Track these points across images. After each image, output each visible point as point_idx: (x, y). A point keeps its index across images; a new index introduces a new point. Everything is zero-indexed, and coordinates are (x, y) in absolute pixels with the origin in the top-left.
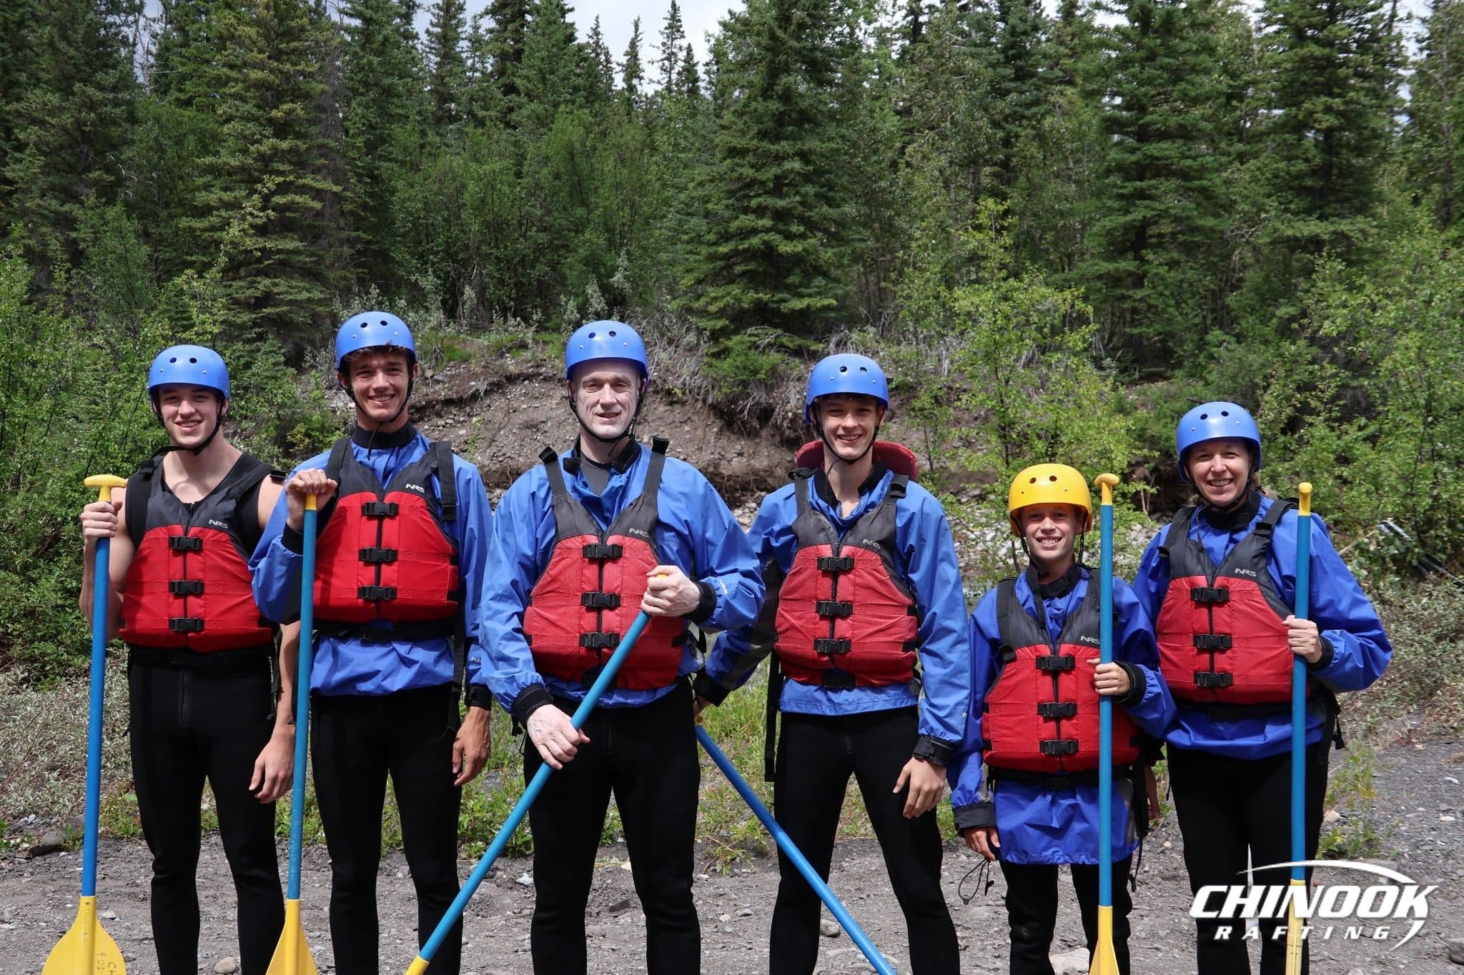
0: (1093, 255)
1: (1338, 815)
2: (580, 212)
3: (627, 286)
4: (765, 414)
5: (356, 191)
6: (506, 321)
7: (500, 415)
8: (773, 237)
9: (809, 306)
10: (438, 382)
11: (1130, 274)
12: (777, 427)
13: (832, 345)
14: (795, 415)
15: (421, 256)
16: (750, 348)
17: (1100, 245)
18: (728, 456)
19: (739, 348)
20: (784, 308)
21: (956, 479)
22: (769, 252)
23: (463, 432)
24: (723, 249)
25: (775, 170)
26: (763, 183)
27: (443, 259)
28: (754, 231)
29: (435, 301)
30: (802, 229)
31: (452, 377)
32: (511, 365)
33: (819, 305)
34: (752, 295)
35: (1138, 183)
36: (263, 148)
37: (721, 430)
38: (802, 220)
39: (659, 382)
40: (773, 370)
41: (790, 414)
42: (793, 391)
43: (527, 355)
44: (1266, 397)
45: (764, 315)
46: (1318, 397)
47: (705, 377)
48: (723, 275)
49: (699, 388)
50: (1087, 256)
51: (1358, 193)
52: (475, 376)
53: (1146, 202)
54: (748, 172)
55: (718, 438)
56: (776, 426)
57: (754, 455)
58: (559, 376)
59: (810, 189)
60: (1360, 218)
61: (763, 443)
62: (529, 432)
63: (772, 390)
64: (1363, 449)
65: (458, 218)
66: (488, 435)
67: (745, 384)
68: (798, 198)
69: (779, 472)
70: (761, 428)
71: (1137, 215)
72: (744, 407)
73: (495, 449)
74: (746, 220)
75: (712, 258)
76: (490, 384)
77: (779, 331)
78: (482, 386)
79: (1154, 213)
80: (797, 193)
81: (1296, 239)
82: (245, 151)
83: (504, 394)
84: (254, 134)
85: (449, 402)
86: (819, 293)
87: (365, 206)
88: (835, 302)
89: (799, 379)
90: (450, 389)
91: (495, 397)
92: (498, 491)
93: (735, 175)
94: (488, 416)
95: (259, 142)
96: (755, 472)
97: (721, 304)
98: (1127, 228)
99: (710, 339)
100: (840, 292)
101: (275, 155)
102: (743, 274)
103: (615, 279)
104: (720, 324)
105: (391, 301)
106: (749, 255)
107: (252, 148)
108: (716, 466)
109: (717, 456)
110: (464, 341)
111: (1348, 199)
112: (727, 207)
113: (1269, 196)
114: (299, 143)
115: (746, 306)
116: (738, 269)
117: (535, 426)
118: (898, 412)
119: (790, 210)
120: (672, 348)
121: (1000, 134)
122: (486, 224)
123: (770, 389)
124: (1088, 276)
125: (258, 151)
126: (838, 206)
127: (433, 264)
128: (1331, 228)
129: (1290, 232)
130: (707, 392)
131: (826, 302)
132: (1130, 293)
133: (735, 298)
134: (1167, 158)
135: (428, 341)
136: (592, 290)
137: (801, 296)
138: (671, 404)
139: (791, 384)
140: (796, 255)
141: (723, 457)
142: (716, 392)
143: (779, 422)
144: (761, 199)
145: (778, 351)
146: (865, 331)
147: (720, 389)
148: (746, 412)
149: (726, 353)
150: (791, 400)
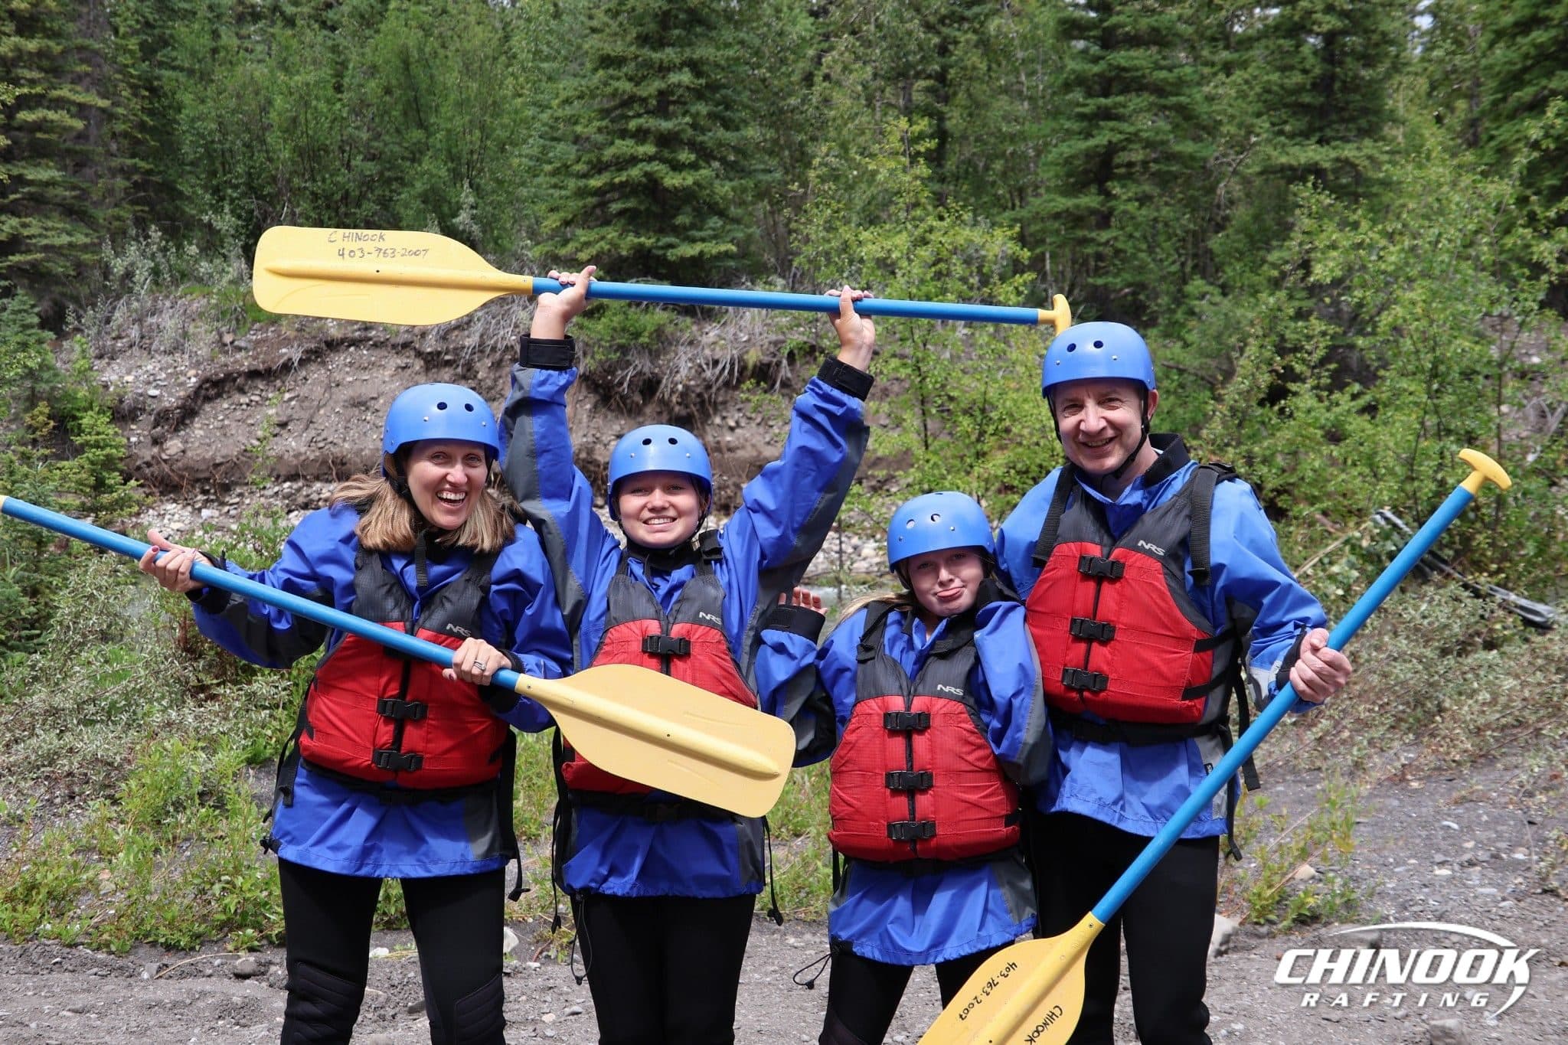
0: (1048, 190)
1: (1312, 871)
2: (417, 134)
3: (475, 228)
4: (649, 387)
5: (130, 107)
7: (319, 390)
8: (656, 167)
9: (701, 253)
10: (240, 349)
11: (1093, 212)
12: (665, 403)
14: (686, 387)
15: (216, 191)
16: (630, 305)
17: (1057, 176)
18: (605, 439)
19: (616, 304)
20: (672, 255)
22: (652, 187)
23: (271, 412)
24: (595, 182)
25: (658, 84)
26: (644, 100)
27: (244, 195)
28: (634, 160)
29: (234, 247)
30: (693, 157)
31: (258, 343)
32: (332, 327)
33: (714, 251)
34: (631, 239)
35: (1103, 101)
37: (595, 407)
38: (693, 145)
40: (659, 332)
41: (680, 387)
42: (684, 358)
44: (1242, 362)
45: (646, 264)
46: (1304, 361)
48: (595, 214)
50: (1042, 191)
51: (1365, 111)
52: (287, 342)
53: (1111, 124)
54: (626, 86)
55: (591, 418)
56: (662, 401)
58: (393, 341)
59: (702, 108)
60: (1367, 142)
62: (356, 411)
63: (658, 357)
64: (1358, 424)
65: (263, 142)
66: (305, 415)
67: (624, 349)
68: (687, 119)
70: (645, 404)
71: (1102, 138)
72: (624, 378)
73: (313, 433)
74: (624, 147)
75: (581, 193)
76: (307, 352)
78: (296, 355)
79: (1122, 137)
80: (684, 114)
81: (1291, 168)
83: (324, 363)
85: (254, 374)
86: (715, 237)
87: (142, 126)
88: (734, 248)
89: (691, 343)
90: (255, 358)
91: (313, 367)
92: (318, 485)
93: (609, 90)
94: (304, 391)
97: (593, 251)
98: (1089, 155)
100: (740, 235)
101: (18, 58)
102: (621, 213)
103: (458, 220)
105: (179, 247)
106: (626, 190)
108: (590, 451)
109: (591, 439)
111: (1354, 119)
112: (600, 130)
113: (1259, 115)
114: (51, 43)
115: (624, 253)
116: (615, 207)
117: (363, 404)
119: (677, 134)
121: (936, 40)
122: (299, 151)
123: (654, 355)
124: (1043, 214)
126: (737, 129)
127: (232, 201)
128: (1333, 154)
129: (1284, 160)
131: (723, 248)
132: (1093, 235)
133: (611, 243)
134: (1137, 69)
135: (225, 296)
137: (693, 241)
139: (681, 349)
140: (685, 189)
141: (598, 440)
142: (588, 359)
143: (666, 397)
144: (641, 121)
145: (664, 309)
146: (770, 284)
147: (593, 357)
148: (625, 385)
149: (600, 311)
150: (681, 369)
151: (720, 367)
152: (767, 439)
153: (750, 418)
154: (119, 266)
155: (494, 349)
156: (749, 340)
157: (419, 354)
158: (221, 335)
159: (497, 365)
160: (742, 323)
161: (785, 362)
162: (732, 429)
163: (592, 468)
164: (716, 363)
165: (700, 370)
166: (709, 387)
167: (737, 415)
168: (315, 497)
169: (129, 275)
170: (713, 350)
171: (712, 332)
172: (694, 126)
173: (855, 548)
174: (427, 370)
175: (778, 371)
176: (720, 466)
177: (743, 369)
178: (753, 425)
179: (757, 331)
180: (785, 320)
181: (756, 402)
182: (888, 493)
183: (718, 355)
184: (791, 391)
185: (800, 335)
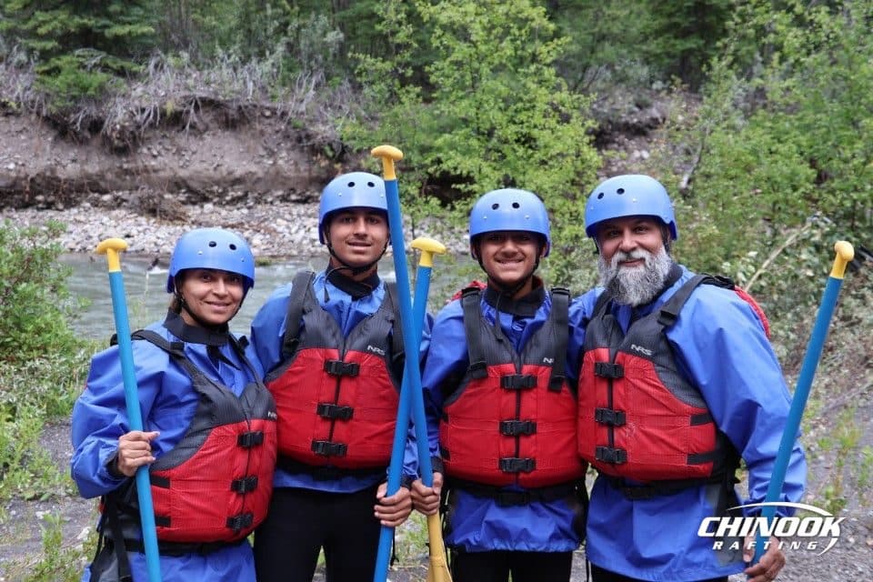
4: (96, 126)
9: (130, 33)
12: (107, 139)
13: (151, 67)
14: (123, 127)
16: (79, 68)
18: (64, 162)
19: (67, 66)
20: (108, 33)
21: (262, 183)
33: (139, 32)
34: (77, 20)
37: (55, 139)
40: (101, 88)
41: (118, 127)
42: (120, 107)
45: (88, 38)
47: (38, 92)
49: (33, 102)
55: (53, 148)
56: (105, 137)
57: (86, 162)
61: (94, 153)
63: (102, 104)
67: (74, 98)
69: (109, 176)
70: (92, 138)
72: (77, 119)
77: (104, 54)
86: (138, 22)
88: (153, 30)
89: (124, 96)
96: (88, 176)
97: (49, 27)
99: (40, 58)
100: (155, 21)
104: (49, 45)
108: (53, 171)
109: (53, 162)
115: (73, 30)
118: (211, 126)
123: (99, 103)
130: (41, 106)
131: (145, 30)
133: (61, 22)
137: (123, 24)
138: (7, 115)
139: (117, 100)
141: (58, 163)
142: (49, 106)
143: (109, 133)
145: (104, 71)
146: (178, 56)
147: (53, 103)
148: (78, 124)
149: (56, 71)
150: (118, 114)
151: (146, 113)
152: (181, 163)
153: (168, 150)
156: (166, 95)
160: (159, 83)
161: (192, 111)
162: (155, 157)
163: (55, 183)
164: (143, 110)
165: (132, 115)
166: (139, 127)
167: (159, 147)
170: (140, 101)
171: (139, 89)
175: (187, 117)
176: (148, 183)
177: (163, 114)
178: (170, 154)
179: (171, 88)
180: (191, 82)
181: (172, 139)
182: (266, 202)
183: (144, 104)
184: (197, 131)
185: (201, 92)
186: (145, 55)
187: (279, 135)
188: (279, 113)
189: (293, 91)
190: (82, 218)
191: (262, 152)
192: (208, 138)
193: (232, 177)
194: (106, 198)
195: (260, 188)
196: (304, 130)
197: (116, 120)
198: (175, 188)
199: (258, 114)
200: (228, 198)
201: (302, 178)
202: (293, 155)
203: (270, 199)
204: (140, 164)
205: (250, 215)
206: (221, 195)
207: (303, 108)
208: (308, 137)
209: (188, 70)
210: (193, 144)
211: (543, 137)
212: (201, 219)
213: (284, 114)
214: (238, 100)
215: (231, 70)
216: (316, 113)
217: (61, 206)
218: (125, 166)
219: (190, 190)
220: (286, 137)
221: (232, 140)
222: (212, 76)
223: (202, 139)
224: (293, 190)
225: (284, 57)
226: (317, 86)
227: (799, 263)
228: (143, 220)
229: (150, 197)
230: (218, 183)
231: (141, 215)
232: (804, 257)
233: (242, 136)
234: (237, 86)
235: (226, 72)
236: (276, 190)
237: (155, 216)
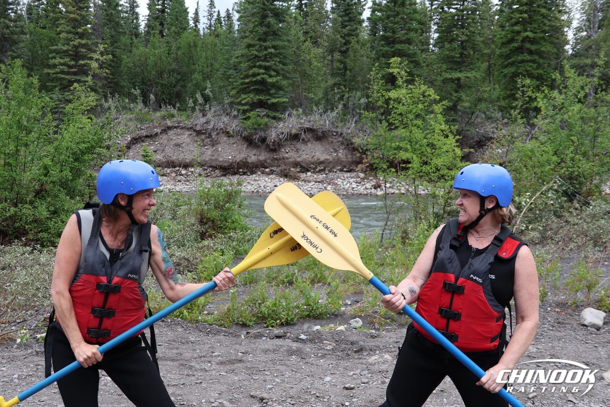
2: (193, 67)
3: (211, 94)
4: (263, 140)
6: (166, 106)
7: (166, 141)
8: (265, 76)
9: (278, 101)
10: (142, 129)
12: (268, 145)
13: (287, 115)
14: (274, 140)
15: (133, 83)
16: (257, 116)
18: (250, 156)
19: (253, 116)
20: (269, 102)
21: (332, 163)
22: (263, 82)
23: (152, 147)
24: (247, 81)
25: (265, 52)
26: (259, 57)
27: (142, 84)
28: (259, 74)
29: (140, 99)
30: (275, 73)
31: (147, 127)
32: (169, 123)
33: (282, 101)
34: (257, 97)
36: (75, 43)
37: (247, 146)
38: (274, 70)
39: (224, 129)
40: (266, 124)
41: (272, 140)
43: (175, 119)
45: (261, 104)
47: (241, 127)
48: (244, 91)
49: (239, 131)
51: (471, 63)
52: (156, 127)
54: (255, 53)
55: (246, 150)
57: (259, 155)
58: (187, 127)
59: (278, 60)
60: (473, 72)
61: (263, 151)
62: (177, 147)
65: (147, 69)
66: (161, 149)
67: (255, 129)
68: (274, 62)
69: (268, 161)
70: (262, 145)
72: (256, 138)
73: (164, 154)
74: (256, 70)
75: (242, 84)
76: (162, 130)
77: (267, 111)
78: (159, 131)
80: (273, 60)
81: (452, 78)
82: (68, 44)
83: (167, 133)
84: (71, 38)
85: (147, 136)
86: (282, 97)
88: (287, 100)
89: (275, 127)
90: (147, 132)
91: (164, 134)
92: (166, 169)
93: (251, 54)
94: (161, 141)
95: (74, 41)
96: (260, 161)
97: (246, 100)
99: (242, 113)
100: (289, 96)
101: (79, 46)
102: (253, 90)
103: (206, 92)
104: (246, 108)
105: (123, 100)
106: (256, 83)
107: (71, 43)
108: (246, 159)
109: (246, 156)
110: (151, 114)
111: (469, 66)
112: (248, 65)
114: (89, 41)
115: (255, 101)
116: (252, 88)
117: (178, 145)
118: (311, 139)
119: (271, 67)
120: (228, 117)
121: (344, 41)
122: (157, 72)
123: (265, 131)
125: (73, 44)
126: (287, 65)
127: (138, 86)
128: (464, 75)
129: (450, 76)
130: (242, 133)
131: (284, 100)
133: (251, 98)
134: (404, 50)
135: (138, 114)
136: (198, 96)
137: (276, 98)
138: (229, 137)
139: (272, 129)
140: (274, 82)
141: (248, 156)
142: (245, 132)
143: (269, 143)
144: (261, 63)
145: (267, 117)
146: (298, 110)
147: (247, 131)
148: (256, 140)
149: (248, 118)
150: (272, 135)
152: (298, 155)
153: (293, 149)
154: (106, 105)
155: (217, 129)
156: (292, 127)
157: (195, 131)
158: (137, 125)
159: (218, 134)
160: (290, 122)
161: (303, 133)
162: (287, 153)
163: (247, 164)
164: (283, 133)
165: (278, 135)
166: (281, 140)
167: (289, 149)
168: (165, 172)
169: (109, 108)
171: (281, 125)
172: (275, 64)
173: (325, 187)
174: (197, 135)
175: (301, 136)
176: (284, 164)
177: (291, 135)
178: (294, 151)
179: (295, 124)
180: (302, 121)
181: (294, 145)
182: (333, 172)
183: (283, 131)
184: (305, 142)
185: (307, 125)
186: (284, 110)
187: (339, 143)
188: (339, 133)
189: (345, 124)
190: (257, 179)
191: (332, 150)
192: (309, 145)
193: (319, 161)
194: (267, 170)
195: (331, 165)
196: (350, 141)
197: (272, 138)
198: (295, 166)
199: (330, 134)
200: (317, 170)
201: (349, 161)
202: (345, 151)
203: (335, 170)
204: (281, 156)
205: (327, 177)
206: (314, 169)
207: (349, 131)
208: (352, 144)
209: (302, 116)
210: (303, 147)
211: (438, 144)
212: (306, 179)
213: (341, 134)
214: (322, 128)
215: (319, 116)
216: (355, 134)
217: (249, 174)
218: (275, 157)
219: (301, 167)
220: (342, 144)
221: (320, 146)
222: (312, 118)
223: (307, 145)
224: (345, 167)
225: (342, 110)
226: (356, 122)
227: (548, 198)
228: (282, 179)
229: (285, 170)
230: (313, 164)
231: (281, 177)
232: (549, 195)
233: (324, 144)
234: (322, 123)
235: (317, 117)
236: (338, 166)
237: (287, 178)
